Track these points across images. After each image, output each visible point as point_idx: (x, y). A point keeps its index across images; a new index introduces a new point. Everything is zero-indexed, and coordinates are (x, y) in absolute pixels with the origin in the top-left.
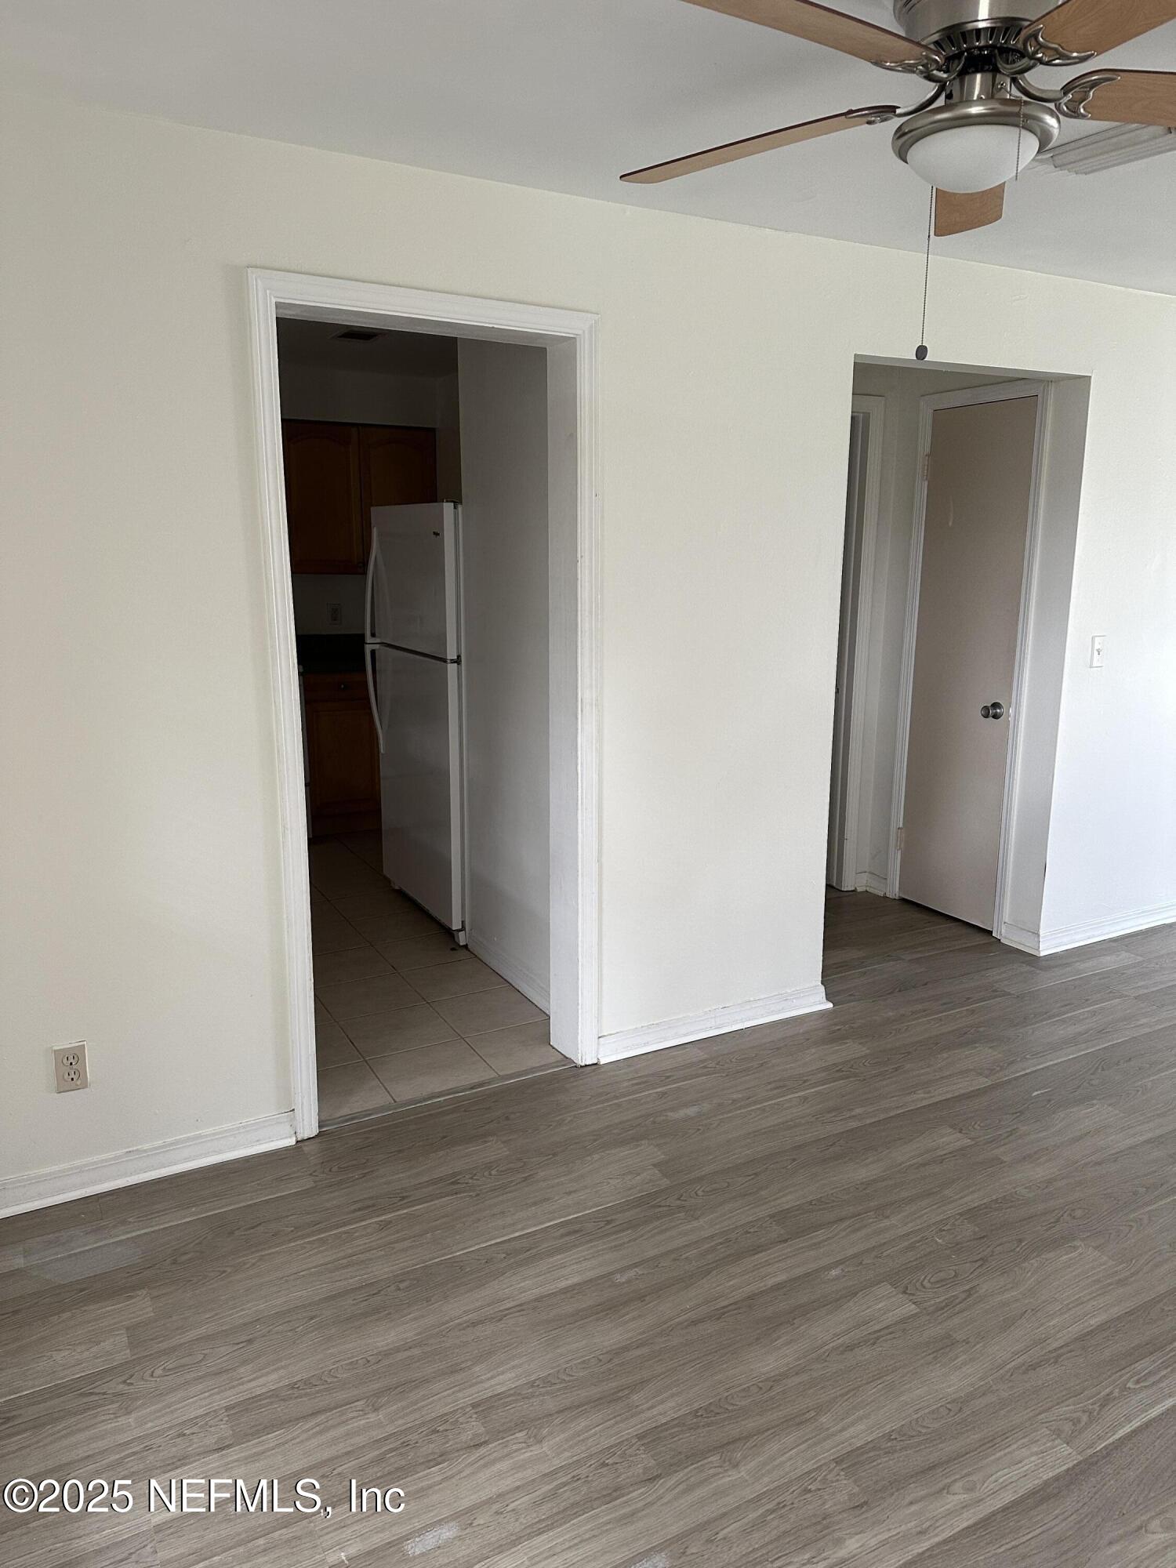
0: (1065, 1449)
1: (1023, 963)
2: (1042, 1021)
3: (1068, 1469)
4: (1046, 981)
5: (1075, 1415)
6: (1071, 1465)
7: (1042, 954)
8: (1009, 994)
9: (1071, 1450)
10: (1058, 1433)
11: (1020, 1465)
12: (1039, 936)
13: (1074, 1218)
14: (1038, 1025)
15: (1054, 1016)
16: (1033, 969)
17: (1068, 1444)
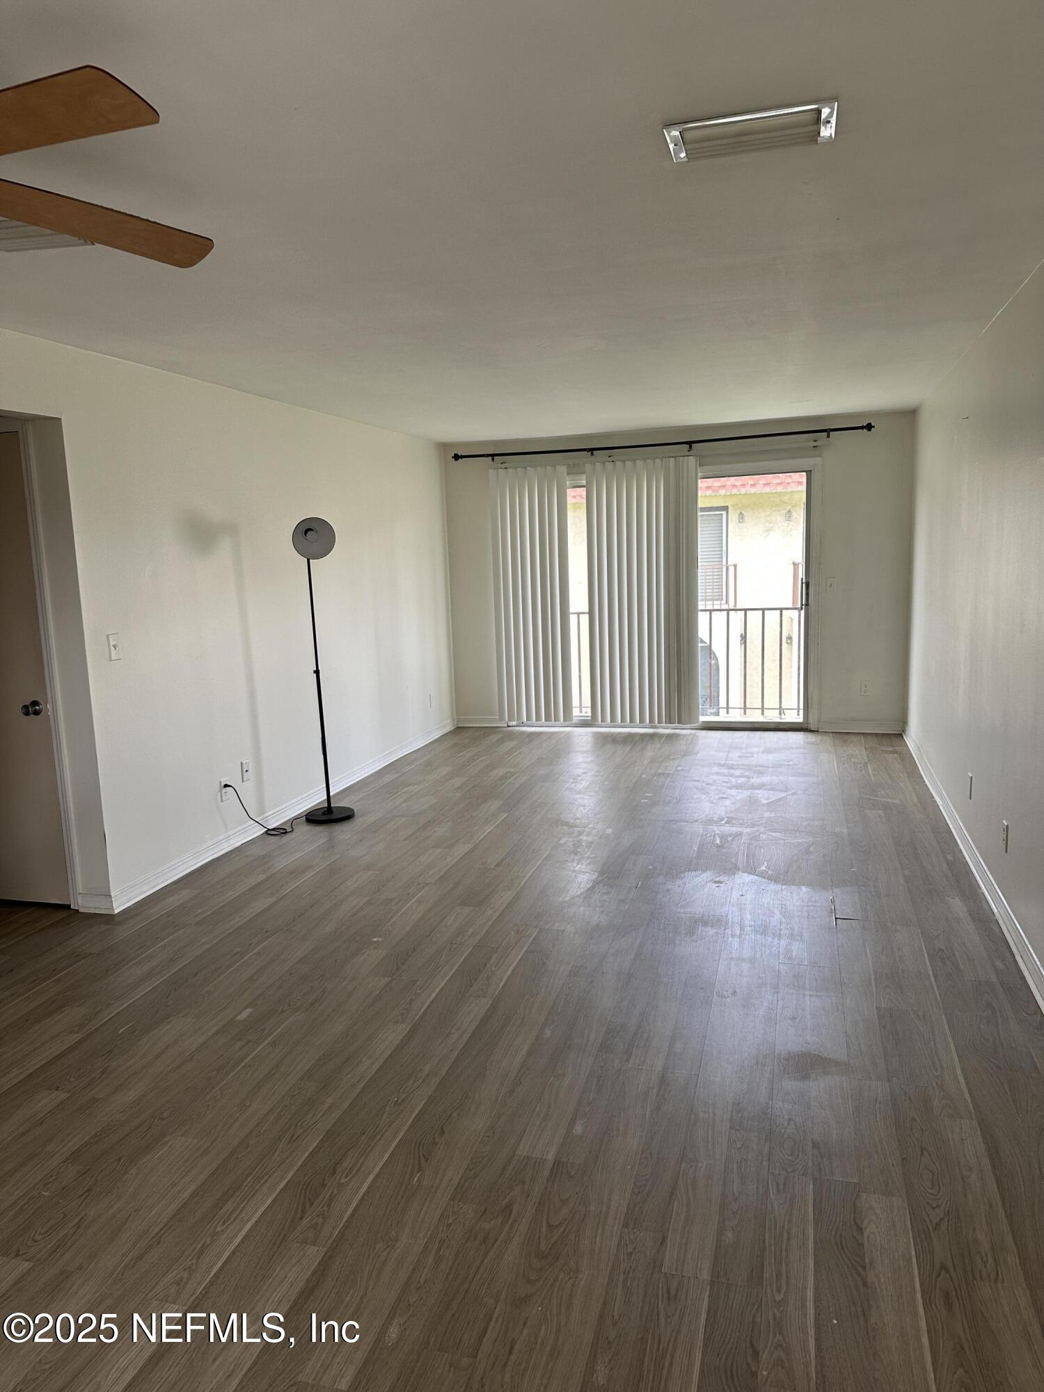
0: (314, 1249)
1: (100, 924)
2: (120, 969)
3: (320, 1262)
4: (122, 933)
5: (313, 1222)
6: (320, 1258)
7: (116, 912)
8: (90, 954)
9: (317, 1248)
10: (305, 1242)
11: (287, 1279)
12: (110, 896)
13: (163, 1119)
14: (118, 973)
15: (130, 961)
16: (109, 926)
17: (314, 1245)
